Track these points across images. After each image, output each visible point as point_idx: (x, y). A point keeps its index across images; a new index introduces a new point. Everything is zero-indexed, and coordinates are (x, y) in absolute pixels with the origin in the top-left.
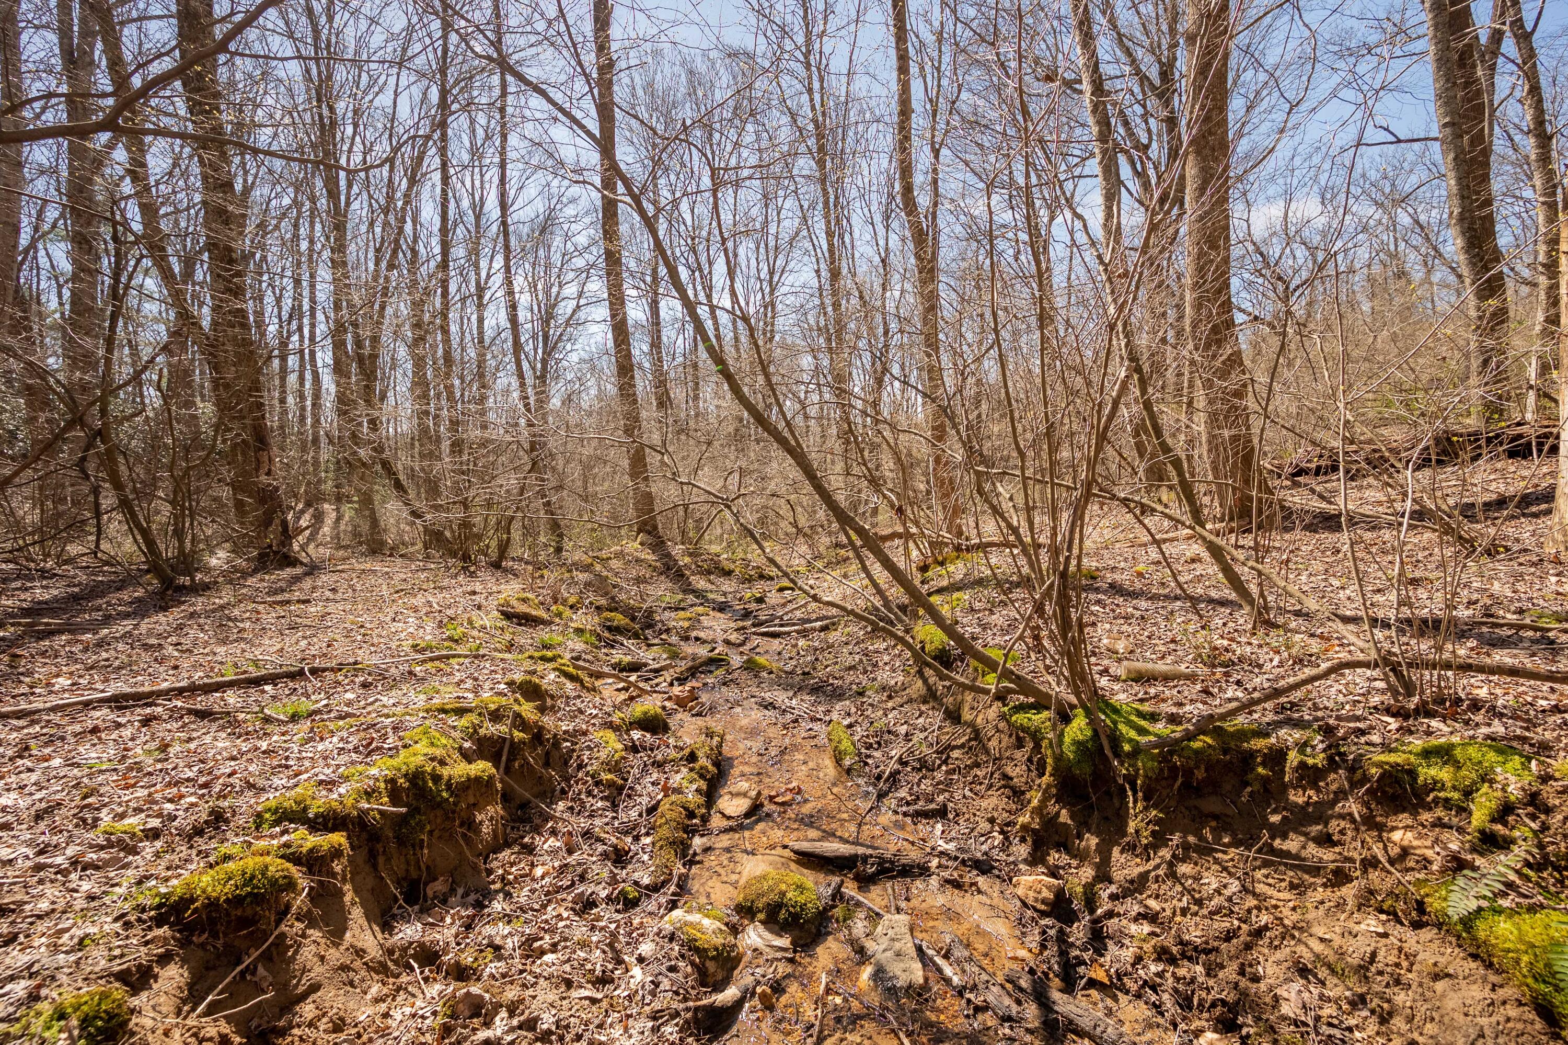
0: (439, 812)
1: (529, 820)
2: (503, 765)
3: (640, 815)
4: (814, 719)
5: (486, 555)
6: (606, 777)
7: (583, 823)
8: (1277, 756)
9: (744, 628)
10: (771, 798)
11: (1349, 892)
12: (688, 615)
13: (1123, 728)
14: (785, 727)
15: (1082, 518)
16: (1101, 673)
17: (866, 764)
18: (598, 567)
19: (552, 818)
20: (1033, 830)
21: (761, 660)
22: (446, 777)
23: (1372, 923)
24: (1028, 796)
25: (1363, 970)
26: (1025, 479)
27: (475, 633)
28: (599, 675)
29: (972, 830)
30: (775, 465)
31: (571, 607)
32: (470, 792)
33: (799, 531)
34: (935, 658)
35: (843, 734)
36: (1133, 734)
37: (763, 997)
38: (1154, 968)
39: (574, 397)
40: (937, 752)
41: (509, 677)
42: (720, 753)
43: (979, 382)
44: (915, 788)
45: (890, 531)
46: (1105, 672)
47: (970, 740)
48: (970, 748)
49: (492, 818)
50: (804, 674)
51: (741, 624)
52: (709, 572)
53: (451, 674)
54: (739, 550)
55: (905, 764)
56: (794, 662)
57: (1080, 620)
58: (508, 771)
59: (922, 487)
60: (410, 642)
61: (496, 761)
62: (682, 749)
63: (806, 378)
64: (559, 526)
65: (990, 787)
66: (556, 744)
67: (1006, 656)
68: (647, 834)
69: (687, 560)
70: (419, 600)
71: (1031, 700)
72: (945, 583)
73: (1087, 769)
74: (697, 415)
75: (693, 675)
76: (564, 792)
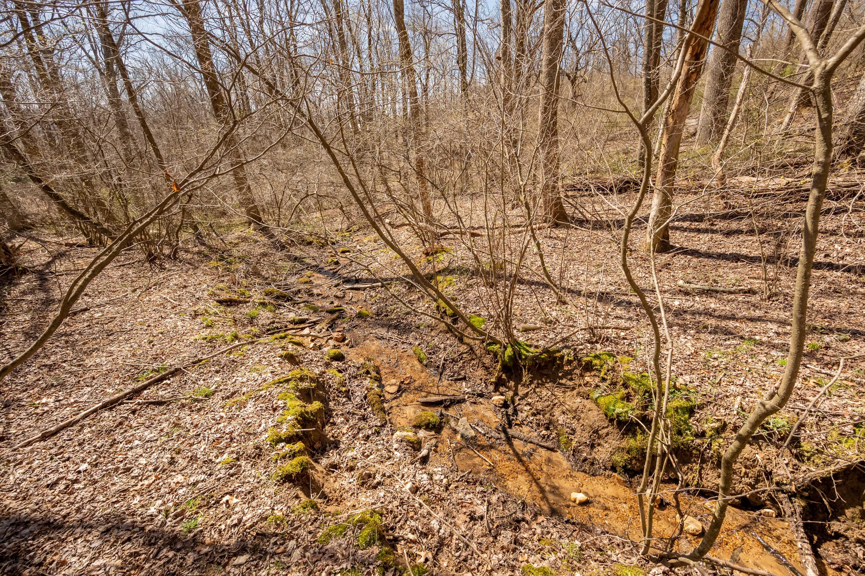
3: (362, 401)
4: (403, 343)
8: (562, 357)
10: (403, 383)
11: (575, 392)
12: (305, 279)
13: (522, 350)
14: (392, 348)
16: (514, 329)
17: (432, 362)
20: (495, 382)
21: (364, 311)
22: (310, 412)
23: (579, 400)
25: (575, 411)
29: (475, 383)
32: (318, 414)
36: (525, 352)
37: (435, 450)
38: (531, 418)
40: (458, 355)
41: (278, 353)
44: (452, 370)
46: (516, 328)
47: (469, 350)
48: (470, 353)
52: (299, 244)
53: (251, 357)
55: (447, 360)
56: (375, 306)
60: (198, 336)
61: (308, 397)
62: (358, 367)
65: (478, 367)
68: (368, 407)
69: (285, 238)
72: (441, 267)
73: (512, 363)
76: (329, 398)
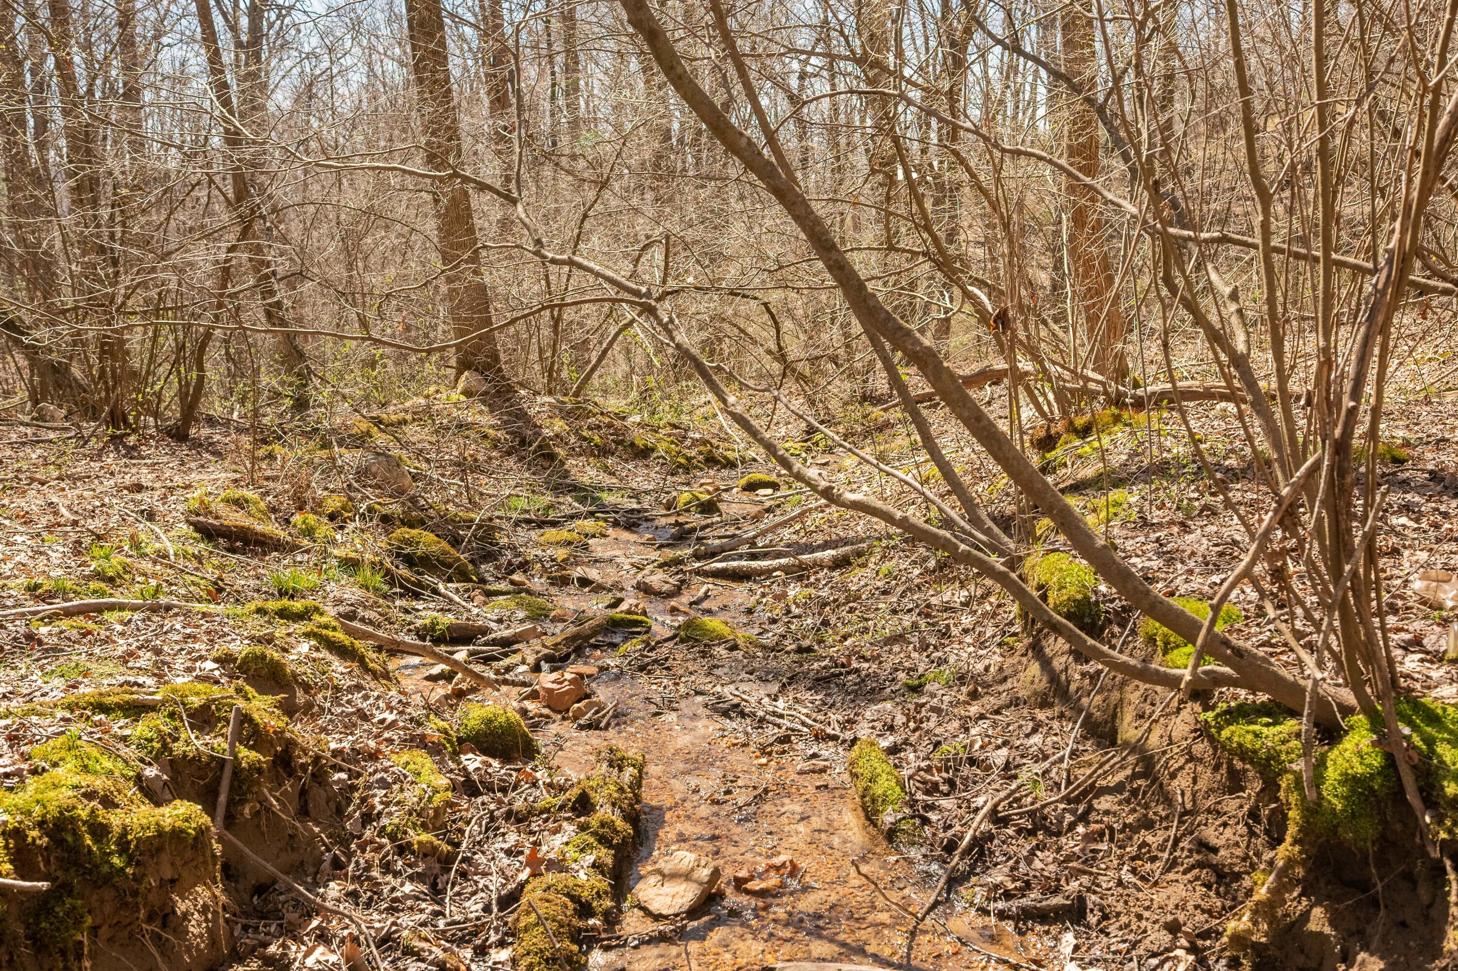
0: (108, 894)
1: (276, 914)
2: (221, 811)
3: (487, 909)
4: (821, 737)
5: (156, 415)
6: (419, 837)
7: (380, 922)
9: (678, 562)
10: (739, 884)
12: (564, 535)
13: (1445, 752)
14: (764, 751)
15: (1384, 331)
16: (1406, 647)
17: (926, 821)
18: (380, 439)
19: (318, 910)
20: (1255, 946)
21: (713, 623)
22: (117, 830)
24: (1247, 882)
26: (1269, 251)
27: (146, 566)
28: (395, 650)
29: (1134, 945)
30: (738, 228)
31: (332, 517)
32: (165, 858)
33: (788, 368)
34: (1069, 616)
35: (882, 767)
39: (319, 90)
40: (1067, 799)
41: (221, 648)
42: (638, 798)
43: (1172, 48)
44: (1023, 867)
45: (975, 367)
46: (1415, 643)
47: (1134, 776)
48: (1134, 792)
49: (205, 909)
50: (800, 650)
51: (670, 554)
52: (603, 452)
53: (107, 641)
54: (665, 406)
55: (1004, 822)
56: (779, 629)
57: (1370, 539)
58: (230, 821)
59: (1044, 278)
60: (23, 580)
61: (209, 802)
62: (562, 789)
63: (804, 39)
64: (301, 356)
65: (1172, 864)
66: (320, 776)
67: (1216, 609)
68: (502, 944)
69: (560, 425)
70: (32, 501)
71: (1263, 697)
72: (1089, 472)
73: (1369, 829)
74: (574, 124)
75: (579, 652)
76: (337, 864)
